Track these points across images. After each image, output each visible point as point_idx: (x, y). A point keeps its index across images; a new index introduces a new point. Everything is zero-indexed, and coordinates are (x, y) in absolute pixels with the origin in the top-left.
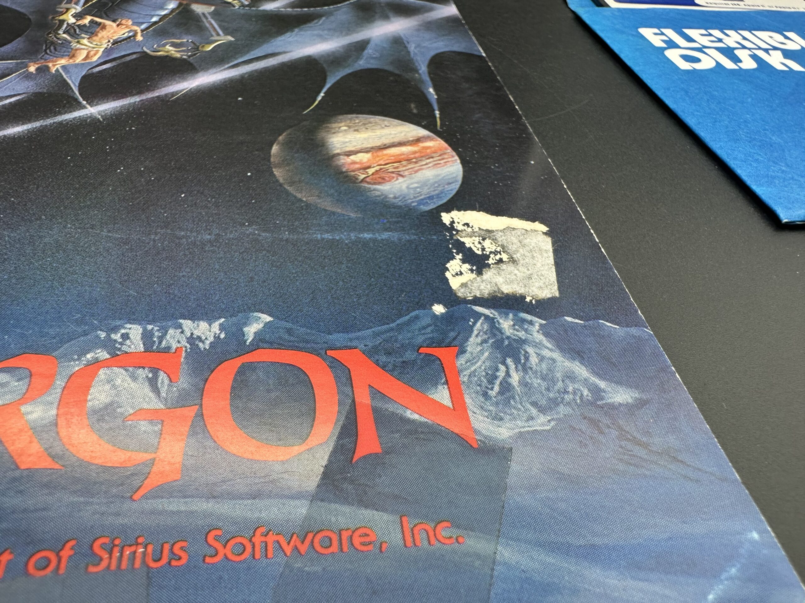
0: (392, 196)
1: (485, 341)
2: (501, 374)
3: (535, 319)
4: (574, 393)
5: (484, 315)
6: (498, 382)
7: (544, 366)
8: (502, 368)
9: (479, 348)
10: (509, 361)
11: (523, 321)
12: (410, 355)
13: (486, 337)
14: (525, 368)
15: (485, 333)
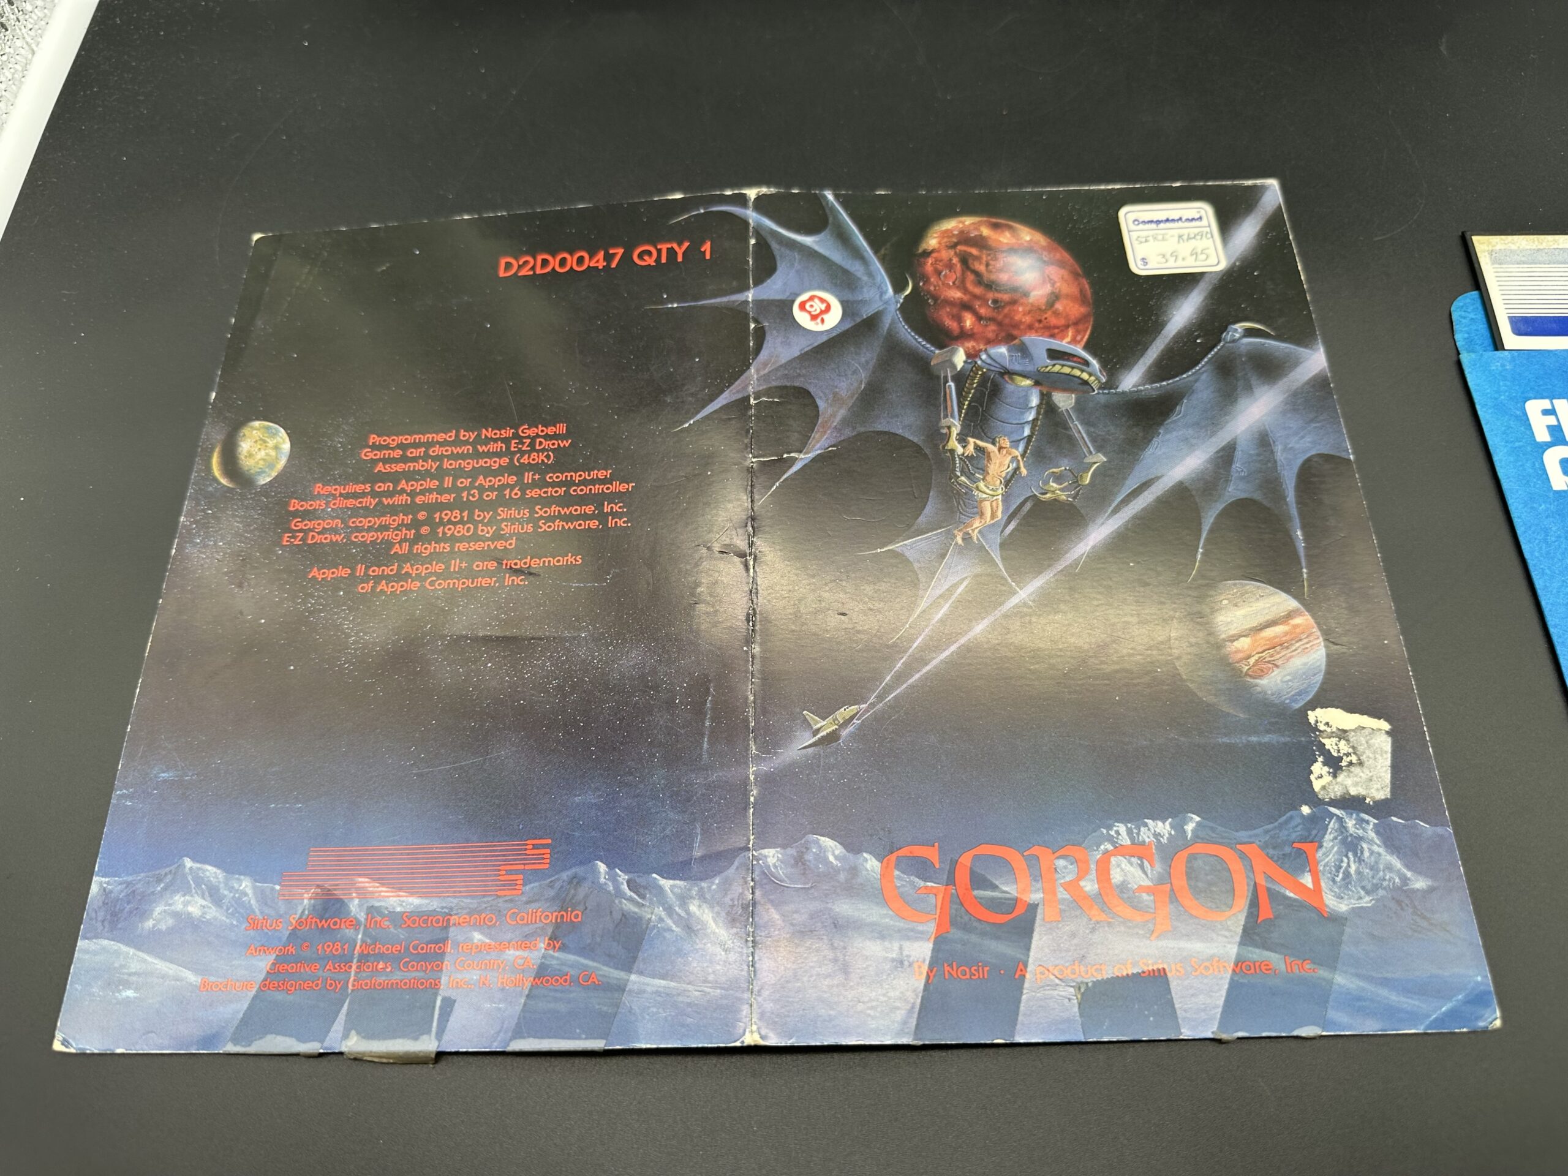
0: (1269, 692)
1: (1335, 838)
2: (1344, 865)
3: (1371, 819)
4: (1390, 880)
5: (1336, 815)
6: (1342, 871)
7: (1373, 859)
8: (1345, 860)
9: (1331, 844)
10: (1350, 855)
11: (1363, 820)
12: (1287, 850)
13: (1336, 834)
14: (1360, 860)
15: (1336, 831)
